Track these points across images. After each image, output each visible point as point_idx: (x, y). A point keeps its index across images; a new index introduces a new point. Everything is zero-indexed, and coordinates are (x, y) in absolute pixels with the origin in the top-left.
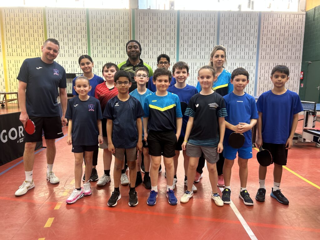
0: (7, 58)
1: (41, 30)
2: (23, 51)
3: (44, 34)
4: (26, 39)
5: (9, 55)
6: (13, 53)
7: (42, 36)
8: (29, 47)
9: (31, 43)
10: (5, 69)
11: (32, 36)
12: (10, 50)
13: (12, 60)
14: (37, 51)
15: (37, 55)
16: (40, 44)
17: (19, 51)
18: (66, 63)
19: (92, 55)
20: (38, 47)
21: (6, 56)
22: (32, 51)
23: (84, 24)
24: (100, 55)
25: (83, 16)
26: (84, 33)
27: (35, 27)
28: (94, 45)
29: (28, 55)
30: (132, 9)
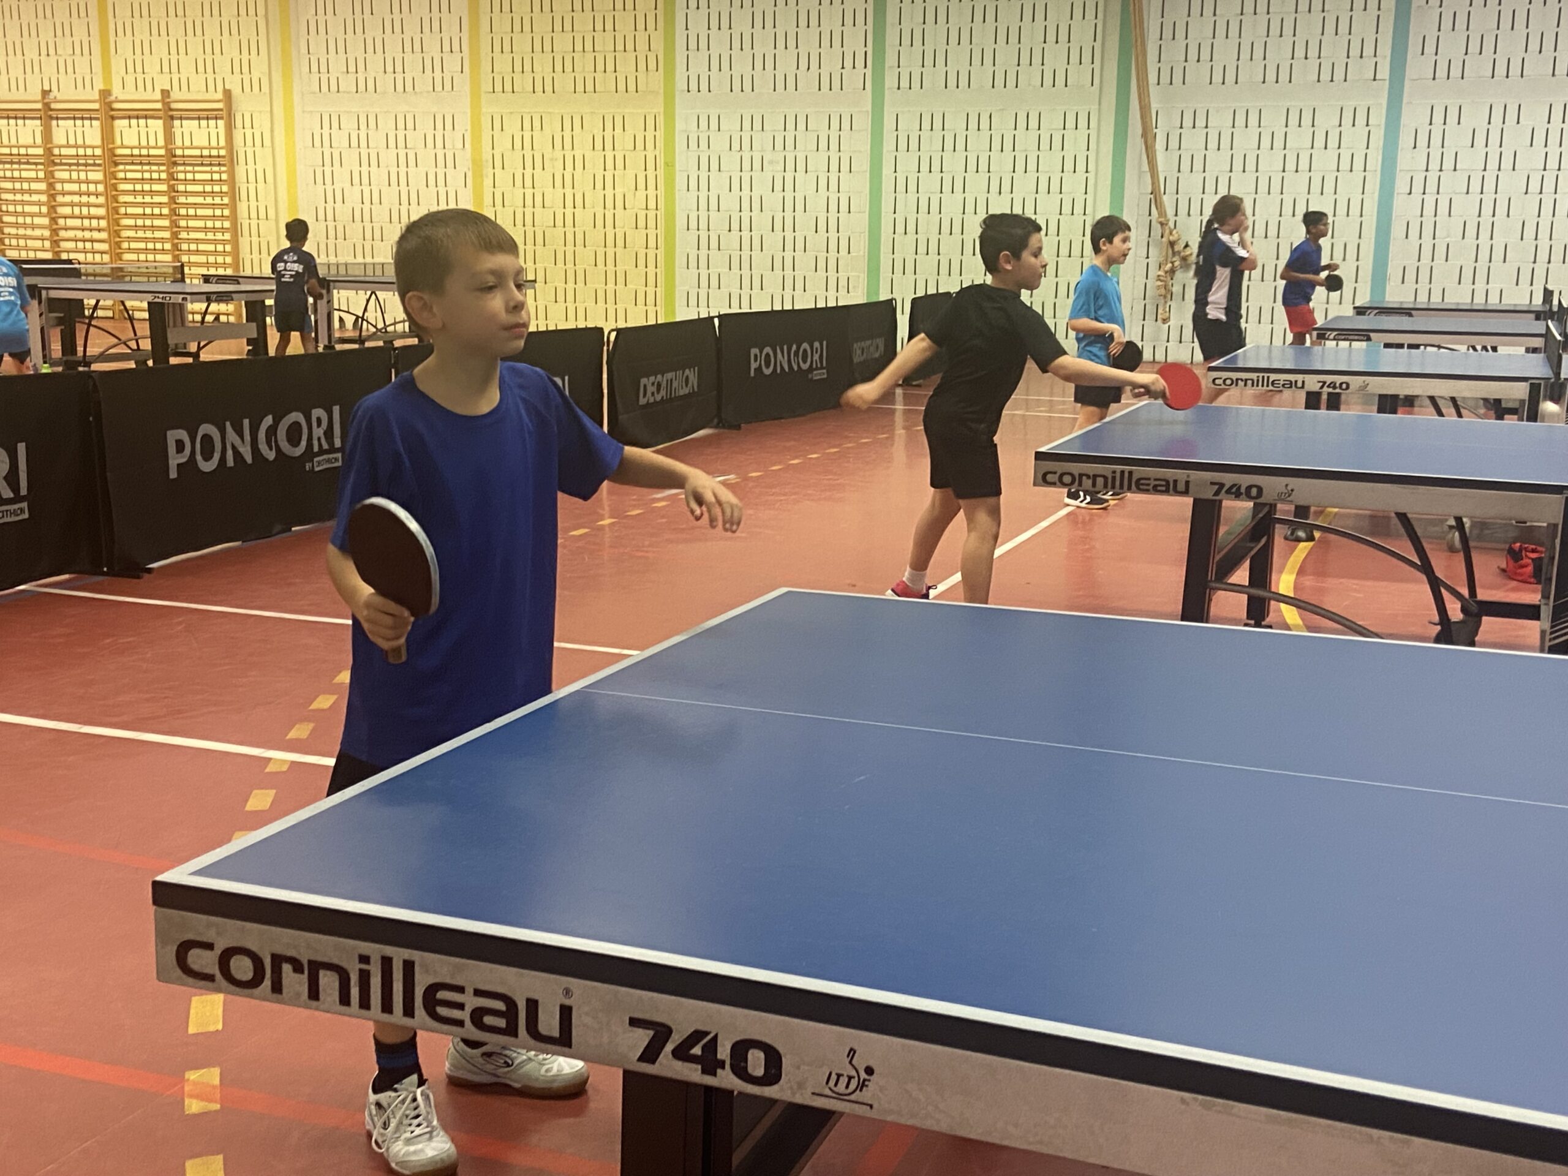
0: (489, 106)
2: (559, 67)
4: (578, 6)
5: (498, 87)
6: (517, 76)
8: (589, 47)
9: (599, 25)
10: (477, 164)
12: (503, 64)
13: (511, 113)
14: (626, 67)
15: (621, 87)
16: (641, 26)
17: (543, 65)
18: (757, 125)
19: (890, 81)
20: (630, 46)
21: (483, 96)
22: (600, 67)
24: (934, 77)
28: (905, 19)
29: (580, 87)
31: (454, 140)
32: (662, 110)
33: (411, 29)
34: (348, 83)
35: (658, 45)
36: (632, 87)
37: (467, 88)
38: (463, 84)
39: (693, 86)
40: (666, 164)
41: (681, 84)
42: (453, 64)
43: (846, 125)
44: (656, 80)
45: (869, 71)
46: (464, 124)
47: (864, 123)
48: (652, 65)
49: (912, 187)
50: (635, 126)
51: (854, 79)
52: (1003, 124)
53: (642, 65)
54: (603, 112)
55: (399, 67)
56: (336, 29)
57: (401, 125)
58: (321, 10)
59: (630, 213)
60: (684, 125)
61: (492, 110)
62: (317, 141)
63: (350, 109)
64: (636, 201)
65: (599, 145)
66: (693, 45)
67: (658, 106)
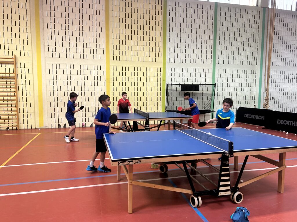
0: (112, 64)
1: (160, 27)
2: (133, 54)
3: (162, 32)
4: (139, 39)
5: (115, 59)
6: (121, 56)
7: (159, 35)
8: (142, 49)
9: (145, 44)
10: (108, 79)
11: (148, 34)
12: (117, 52)
13: (119, 66)
14: (153, 55)
15: (151, 60)
16: (157, 45)
17: (129, 54)
18: (186, 71)
19: (217, 62)
20: (154, 50)
21: (110, 61)
22: (146, 55)
23: (210, 22)
24: (226, 61)
25: (211, 12)
26: (210, 32)
27: (153, 23)
28: (220, 48)
29: (140, 60)
30: (263, 8)
31: (100, 73)
32: (162, 67)
33: (86, 41)
34: (63, 55)
35: (162, 50)
36: (154, 60)
37: (105, 58)
38: (104, 57)
39: (171, 61)
40: (163, 80)
41: (167, 60)
42: (100, 52)
43: (207, 71)
44: (161, 59)
45: (212, 60)
46: (104, 68)
47: (211, 71)
48: (160, 55)
49: (221, 86)
50: (155, 70)
51: (209, 61)
52: (240, 72)
53: (157, 55)
54: (146, 66)
55: (82, 51)
56: (59, 39)
57: (82, 68)
58: (53, 33)
59: (153, 92)
60: (168, 70)
61: (113, 65)
62: (51, 72)
63: (63, 62)
64: (155, 89)
65: (145, 75)
66: (171, 51)
67: (161, 66)
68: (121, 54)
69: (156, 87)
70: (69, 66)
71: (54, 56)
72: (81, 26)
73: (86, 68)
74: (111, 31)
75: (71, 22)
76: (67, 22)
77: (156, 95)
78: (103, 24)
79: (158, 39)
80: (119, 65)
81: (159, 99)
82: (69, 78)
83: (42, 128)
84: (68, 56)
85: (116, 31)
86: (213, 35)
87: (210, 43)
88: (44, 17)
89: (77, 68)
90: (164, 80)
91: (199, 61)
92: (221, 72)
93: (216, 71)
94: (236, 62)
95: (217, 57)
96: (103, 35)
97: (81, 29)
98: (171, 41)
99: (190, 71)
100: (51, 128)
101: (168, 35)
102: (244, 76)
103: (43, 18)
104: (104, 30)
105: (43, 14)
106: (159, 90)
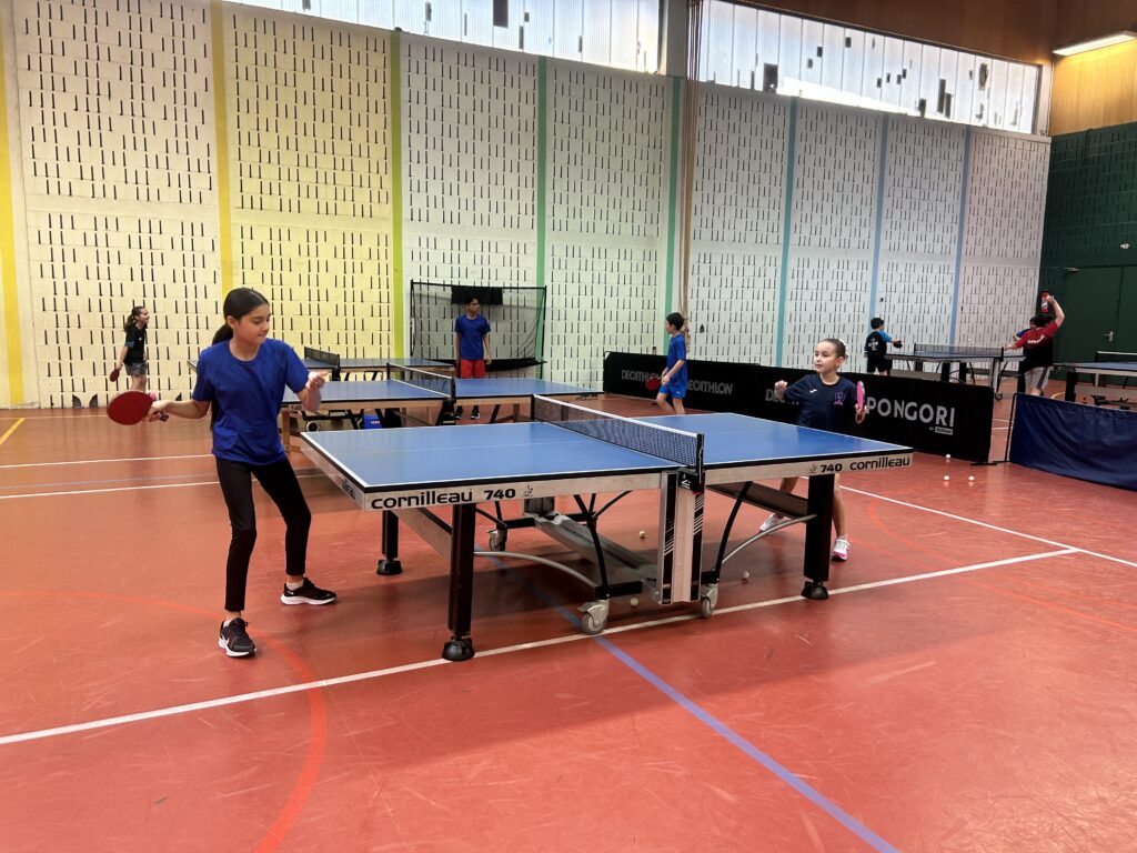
0: (239, 219)
1: (381, 116)
2: (304, 193)
3: (389, 132)
4: (320, 149)
5: (247, 204)
6: (266, 198)
7: (380, 139)
8: (330, 180)
9: (339, 166)
10: (227, 265)
11: (346, 136)
12: (251, 186)
14: (362, 197)
15: (358, 212)
16: (374, 169)
17: (289, 191)
18: (463, 247)
19: (548, 224)
20: (365, 183)
21: (233, 211)
22: (340, 196)
23: (528, 112)
24: (574, 224)
25: (528, 84)
26: (528, 141)
27: (359, 105)
28: (557, 187)
29: (323, 210)
30: (674, 77)
31: (203, 245)
32: (391, 232)
33: (156, 148)
34: (82, 189)
35: (388, 185)
36: (367, 213)
37: (216, 202)
38: (212, 199)
39: (416, 216)
40: (395, 270)
41: (406, 214)
42: (200, 182)
43: (522, 250)
44: (388, 210)
45: (536, 217)
46: (213, 231)
47: (533, 250)
48: (383, 199)
49: (563, 291)
50: (370, 242)
51: (526, 221)
52: (613, 255)
53: (375, 198)
54: (343, 229)
55: (142, 179)
56: (67, 139)
57: (145, 228)
58: (49, 120)
59: (367, 305)
60: (409, 242)
61: (242, 222)
62: (45, 238)
63: (85, 211)
64: (372, 297)
65: (340, 254)
66: (415, 187)
67: (388, 229)
68: (266, 189)
69: (376, 291)
70: (101, 223)
71: (53, 189)
72: (137, 101)
73: (156, 229)
74: (232, 120)
75: (104, 91)
76: (93, 90)
77: (376, 313)
78: (207, 101)
79: (377, 152)
80: (262, 224)
81: (385, 327)
82: (103, 258)
83: (19, 407)
84: (99, 192)
85: (248, 123)
86: (536, 148)
87: (528, 169)
88: (20, 73)
89: (129, 227)
90: (398, 270)
91: (497, 219)
92: (559, 252)
93: (548, 251)
94: (601, 226)
95: (548, 211)
96: (208, 134)
97: (138, 112)
98: (415, 159)
99: (475, 246)
100: (49, 406)
101: (404, 141)
102: (625, 266)
103: (16, 75)
104: (211, 117)
105: (16, 61)
106: (384, 299)
